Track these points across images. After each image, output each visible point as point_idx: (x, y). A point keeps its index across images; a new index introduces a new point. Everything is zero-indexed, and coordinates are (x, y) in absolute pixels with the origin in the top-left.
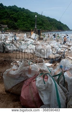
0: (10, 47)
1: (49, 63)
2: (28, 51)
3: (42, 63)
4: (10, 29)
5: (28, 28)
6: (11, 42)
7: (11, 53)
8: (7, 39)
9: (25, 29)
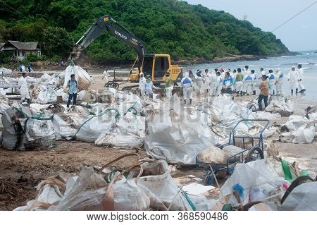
0: (44, 126)
1: (200, 183)
2: (118, 139)
3: (161, 177)
4: (50, 56)
5: (122, 52)
6: (49, 107)
7: (46, 148)
8: (34, 96)
9: (107, 54)
